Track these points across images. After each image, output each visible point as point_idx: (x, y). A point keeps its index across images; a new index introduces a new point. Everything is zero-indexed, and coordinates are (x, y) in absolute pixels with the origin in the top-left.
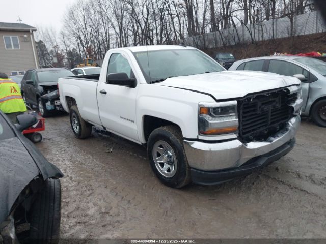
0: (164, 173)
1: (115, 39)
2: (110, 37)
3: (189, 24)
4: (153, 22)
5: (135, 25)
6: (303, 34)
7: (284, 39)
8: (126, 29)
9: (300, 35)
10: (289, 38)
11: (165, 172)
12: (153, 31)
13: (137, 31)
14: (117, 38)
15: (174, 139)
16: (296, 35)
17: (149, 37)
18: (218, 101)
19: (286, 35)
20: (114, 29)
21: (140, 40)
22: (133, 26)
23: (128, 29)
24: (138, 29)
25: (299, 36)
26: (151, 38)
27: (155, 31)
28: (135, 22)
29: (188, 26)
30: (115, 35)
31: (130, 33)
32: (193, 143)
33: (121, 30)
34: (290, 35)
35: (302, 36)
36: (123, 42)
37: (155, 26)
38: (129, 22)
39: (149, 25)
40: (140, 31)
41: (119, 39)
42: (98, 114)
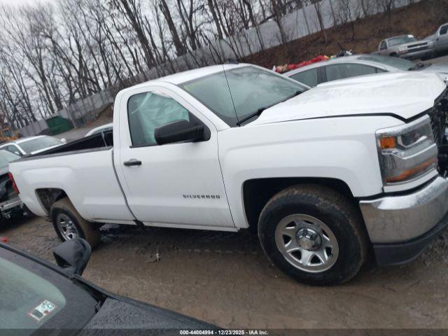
0: (307, 267)
1: (38, 93)
2: (28, 92)
3: (145, 51)
4: (90, 58)
5: (64, 67)
6: (296, 38)
7: (276, 48)
8: (52, 75)
9: (294, 39)
10: (281, 45)
11: (309, 264)
12: (94, 71)
13: (70, 75)
14: (40, 91)
15: (325, 204)
16: (289, 40)
17: (91, 80)
18: (407, 121)
19: (277, 43)
20: (33, 78)
21: (78, 86)
22: (61, 70)
23: (54, 75)
24: (70, 71)
25: (292, 42)
26: (94, 80)
27: (97, 71)
28: (62, 63)
29: (144, 54)
30: (35, 88)
31: (60, 79)
32: (380, 203)
33: (44, 79)
34: (281, 42)
35: (295, 41)
36: (51, 94)
37: (95, 63)
38: (53, 65)
39: (85, 64)
40: (74, 74)
41: (44, 92)
42: (124, 203)
